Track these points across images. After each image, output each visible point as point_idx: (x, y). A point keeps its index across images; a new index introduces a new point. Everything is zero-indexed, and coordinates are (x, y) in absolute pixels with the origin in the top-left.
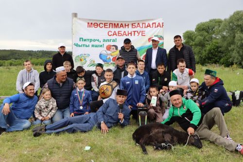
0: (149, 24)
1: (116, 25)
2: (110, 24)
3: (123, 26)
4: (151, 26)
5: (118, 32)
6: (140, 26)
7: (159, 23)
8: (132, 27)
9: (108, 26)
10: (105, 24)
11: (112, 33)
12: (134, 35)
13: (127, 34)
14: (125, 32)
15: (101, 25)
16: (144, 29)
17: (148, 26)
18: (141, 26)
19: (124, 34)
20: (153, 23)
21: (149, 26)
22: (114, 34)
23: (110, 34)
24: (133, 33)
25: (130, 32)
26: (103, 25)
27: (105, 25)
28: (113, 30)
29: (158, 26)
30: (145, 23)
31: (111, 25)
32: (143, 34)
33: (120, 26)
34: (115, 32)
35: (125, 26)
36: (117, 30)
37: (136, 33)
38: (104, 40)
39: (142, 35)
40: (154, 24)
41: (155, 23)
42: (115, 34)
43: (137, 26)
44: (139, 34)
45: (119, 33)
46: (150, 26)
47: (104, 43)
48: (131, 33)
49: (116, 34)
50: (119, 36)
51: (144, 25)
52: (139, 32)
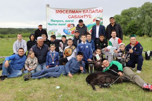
0: (94, 10)
1: (73, 12)
2: (69, 11)
3: (77, 12)
4: (95, 12)
5: (75, 16)
6: (88, 12)
7: (100, 10)
8: (83, 13)
11: (71, 17)
14: (79, 16)
15: (64, 12)
16: (90, 14)
17: (93, 12)
18: (89, 12)
20: (96, 10)
21: (94, 12)
22: (72, 17)
24: (84, 16)
25: (82, 16)
26: (65, 12)
27: (66, 12)
28: (72, 14)
29: (99, 12)
30: (91, 10)
32: (90, 17)
34: (73, 16)
35: (79, 12)
36: (74, 14)
38: (66, 21)
39: (89, 18)
40: (97, 11)
41: (97, 10)
42: (73, 17)
43: (87, 12)
44: (87, 17)
48: (83, 16)
50: (75, 18)
51: (90, 11)
52: (87, 15)
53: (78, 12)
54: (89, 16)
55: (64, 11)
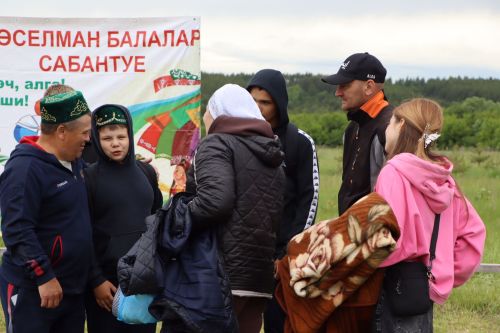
0: (154, 33)
1: (63, 40)
2: (45, 33)
3: (82, 42)
4: (162, 41)
5: (71, 58)
6: (129, 42)
7: (183, 32)
8: (110, 45)
9: (41, 41)
10: (30, 32)
11: (52, 63)
12: (115, 69)
13: (94, 66)
14: (88, 59)
15: (20, 38)
16: (140, 51)
17: (151, 42)
18: (134, 42)
19: (84, 67)
20: (166, 32)
21: (154, 40)
22: (56, 66)
23: (46, 63)
24: (110, 63)
25: (102, 60)
26: (26, 38)
27: (31, 38)
28: (55, 52)
29: (179, 41)
30: (144, 33)
31: (48, 36)
32: (139, 67)
33: (76, 42)
34: (60, 58)
35: (90, 39)
36: (66, 52)
37: (120, 62)
38: (29, 85)
39: (136, 70)
40: (169, 35)
41: (172, 32)
42: (59, 64)
43: (124, 42)
44: (127, 65)
45: (71, 64)
46: (157, 41)
47: (29, 92)
48: (105, 63)
49: (63, 66)
50: (71, 70)
51: (141, 36)
52: (128, 60)
53: (86, 41)
54: (137, 64)
55: (19, 35)
